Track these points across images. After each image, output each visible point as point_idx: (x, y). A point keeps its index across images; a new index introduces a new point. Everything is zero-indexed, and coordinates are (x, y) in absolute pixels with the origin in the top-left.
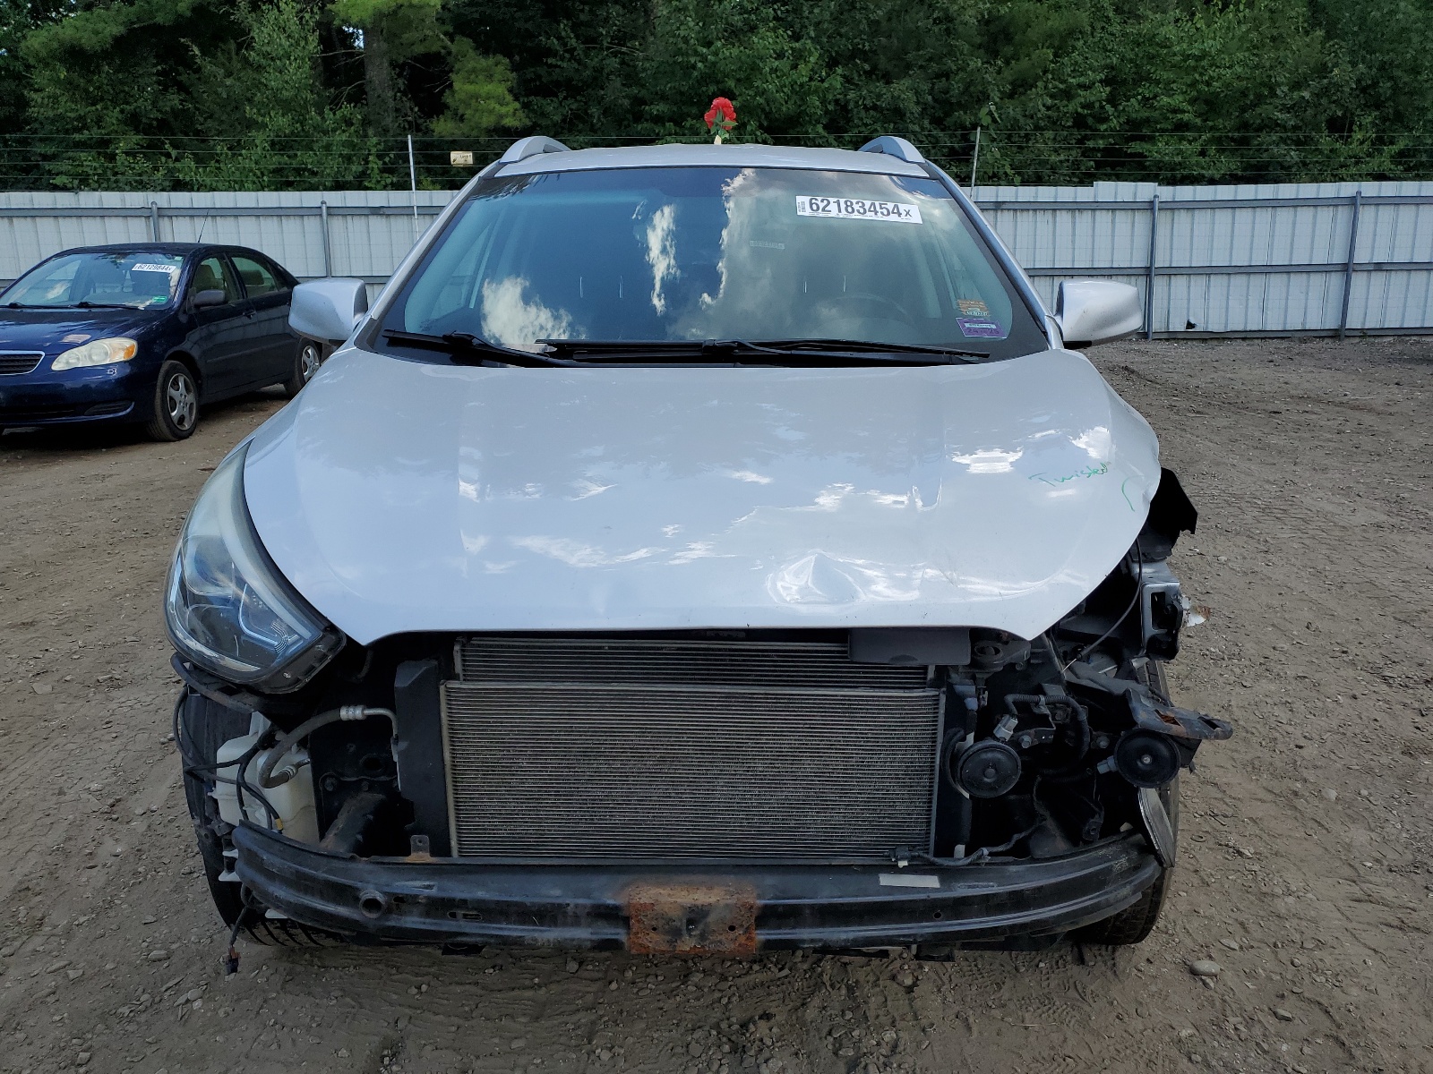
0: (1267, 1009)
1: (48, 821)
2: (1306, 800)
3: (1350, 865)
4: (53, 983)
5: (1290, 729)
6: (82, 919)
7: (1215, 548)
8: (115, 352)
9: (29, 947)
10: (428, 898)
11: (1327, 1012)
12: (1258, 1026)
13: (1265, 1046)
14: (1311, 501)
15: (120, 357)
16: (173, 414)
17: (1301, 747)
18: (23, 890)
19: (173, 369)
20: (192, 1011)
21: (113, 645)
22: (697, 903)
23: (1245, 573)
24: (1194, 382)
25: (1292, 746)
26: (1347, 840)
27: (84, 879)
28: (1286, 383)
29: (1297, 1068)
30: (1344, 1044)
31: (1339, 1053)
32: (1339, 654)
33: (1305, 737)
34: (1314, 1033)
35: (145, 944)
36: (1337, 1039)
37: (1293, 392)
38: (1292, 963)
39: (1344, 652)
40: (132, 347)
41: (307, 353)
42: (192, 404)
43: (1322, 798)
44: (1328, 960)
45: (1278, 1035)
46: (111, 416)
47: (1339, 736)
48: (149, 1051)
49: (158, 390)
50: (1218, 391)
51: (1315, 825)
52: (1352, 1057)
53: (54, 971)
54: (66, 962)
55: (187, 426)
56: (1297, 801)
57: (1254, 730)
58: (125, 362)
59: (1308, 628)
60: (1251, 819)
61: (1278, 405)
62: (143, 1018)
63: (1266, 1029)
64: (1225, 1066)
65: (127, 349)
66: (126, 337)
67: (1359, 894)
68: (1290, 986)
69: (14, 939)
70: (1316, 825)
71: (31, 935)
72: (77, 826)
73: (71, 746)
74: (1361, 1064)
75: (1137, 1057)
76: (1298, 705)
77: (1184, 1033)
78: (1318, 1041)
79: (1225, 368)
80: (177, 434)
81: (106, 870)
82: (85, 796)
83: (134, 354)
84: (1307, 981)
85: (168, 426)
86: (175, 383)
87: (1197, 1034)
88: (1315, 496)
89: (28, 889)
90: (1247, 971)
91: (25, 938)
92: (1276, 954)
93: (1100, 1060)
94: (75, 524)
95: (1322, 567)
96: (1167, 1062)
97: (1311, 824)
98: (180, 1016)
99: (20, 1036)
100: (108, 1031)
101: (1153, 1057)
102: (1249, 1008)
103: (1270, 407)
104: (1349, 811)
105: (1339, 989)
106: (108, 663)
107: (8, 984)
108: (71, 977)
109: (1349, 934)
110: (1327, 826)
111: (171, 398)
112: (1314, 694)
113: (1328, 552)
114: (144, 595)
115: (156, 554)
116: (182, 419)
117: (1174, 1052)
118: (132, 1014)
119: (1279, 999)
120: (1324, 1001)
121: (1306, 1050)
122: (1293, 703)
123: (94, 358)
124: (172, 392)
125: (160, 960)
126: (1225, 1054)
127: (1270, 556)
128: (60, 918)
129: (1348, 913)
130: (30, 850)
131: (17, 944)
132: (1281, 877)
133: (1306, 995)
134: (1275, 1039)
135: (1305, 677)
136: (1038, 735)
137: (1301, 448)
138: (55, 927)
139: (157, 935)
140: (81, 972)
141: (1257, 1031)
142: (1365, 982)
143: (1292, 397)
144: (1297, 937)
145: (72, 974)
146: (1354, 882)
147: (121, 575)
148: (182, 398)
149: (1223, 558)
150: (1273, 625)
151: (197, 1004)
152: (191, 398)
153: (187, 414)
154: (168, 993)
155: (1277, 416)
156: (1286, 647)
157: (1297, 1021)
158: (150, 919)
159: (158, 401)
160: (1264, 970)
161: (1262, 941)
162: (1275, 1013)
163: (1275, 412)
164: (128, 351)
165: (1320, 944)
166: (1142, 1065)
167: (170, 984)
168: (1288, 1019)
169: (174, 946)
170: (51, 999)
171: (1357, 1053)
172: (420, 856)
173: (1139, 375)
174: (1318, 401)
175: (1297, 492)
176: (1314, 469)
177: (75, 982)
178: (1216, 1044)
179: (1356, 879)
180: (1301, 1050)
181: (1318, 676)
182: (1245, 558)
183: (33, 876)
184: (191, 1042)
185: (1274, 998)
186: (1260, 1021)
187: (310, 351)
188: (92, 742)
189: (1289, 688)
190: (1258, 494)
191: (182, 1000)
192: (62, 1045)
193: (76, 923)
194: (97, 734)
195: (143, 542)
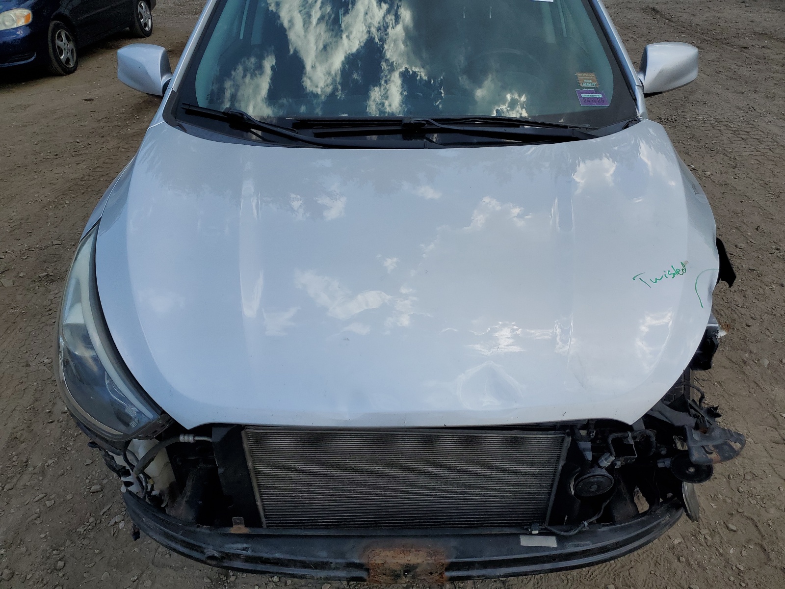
0: (722, 523)
1: (23, 387)
2: (751, 367)
3: (774, 416)
4: (38, 510)
5: (743, 311)
6: (50, 462)
7: (703, 164)
8: (18, 19)
9: (21, 483)
10: (247, 556)
11: (757, 526)
12: (717, 536)
13: (721, 551)
14: (764, 125)
15: (22, 22)
16: (62, 57)
17: (749, 326)
18: (14, 440)
19: (57, 27)
20: (119, 530)
21: (46, 247)
22: (410, 563)
23: (721, 185)
24: (696, 20)
25: (744, 325)
26: (773, 397)
27: (48, 431)
28: (752, 21)
29: (738, 566)
30: (765, 550)
31: (762, 555)
32: (774, 251)
33: (752, 318)
34: (749, 541)
35: (88, 481)
36: (761, 546)
37: (757, 29)
38: (738, 490)
39: (778, 249)
40: (28, 15)
41: (141, 6)
42: (72, 49)
43: (760, 365)
44: (759, 487)
45: (729, 542)
46: (23, 62)
47: (772, 316)
48: (97, 559)
49: (49, 42)
50: (710, 28)
51: (754, 386)
52: (769, 559)
53: (38, 500)
54: (44, 495)
55: (72, 65)
56: (745, 367)
57: (722, 313)
58: (26, 26)
59: (757, 229)
60: (718, 382)
61: (747, 41)
62: (92, 534)
63: (722, 538)
64: (698, 564)
65: (26, 16)
66: (23, 8)
67: (778, 438)
68: (736, 506)
69: (12, 477)
70: (756, 385)
71: (22, 473)
72: (40, 391)
73: (29, 329)
74: (775, 563)
75: (649, 559)
76: (749, 293)
77: (676, 542)
78: (751, 547)
79: (715, 9)
80: (65, 70)
81: (59, 425)
82: (42, 367)
83: (30, 20)
84: (746, 504)
85: (60, 66)
86: (60, 36)
87: (683, 541)
88: (766, 120)
89: (16, 438)
90: (713, 496)
91: (19, 476)
92: (729, 482)
93: (629, 562)
94: (12, 147)
95: (768, 179)
96: (666, 562)
97: (753, 385)
98: (112, 534)
99: (23, 549)
100: (73, 545)
101: (659, 559)
102: (713, 523)
103: (742, 43)
104: (775, 375)
105: (764, 509)
106: (45, 262)
107: (12, 511)
108: (48, 506)
109: (771, 468)
110: (762, 387)
111: (59, 47)
112: (758, 283)
113: (772, 167)
114: (60, 207)
115: (64, 173)
116: (68, 60)
117: (670, 555)
118: (85, 532)
119: (730, 516)
120: (756, 519)
121: (744, 553)
122: (746, 290)
123: (7, 23)
124: (58, 42)
125: (97, 492)
126: (699, 556)
127: (736, 171)
128: (37, 461)
129: (771, 452)
130: (14, 409)
131: (14, 480)
132: (734, 426)
133: (746, 514)
134: (727, 545)
135: (754, 270)
136: (626, 460)
137: (760, 78)
138: (35, 467)
139: (94, 473)
140: (53, 502)
141: (717, 539)
142: (778, 504)
143: (755, 33)
144: (741, 472)
145: (48, 503)
146: (776, 429)
147: (45, 189)
148: (65, 46)
149: (708, 173)
150: (736, 228)
151: (121, 525)
152: (71, 45)
153: (70, 58)
154: (104, 517)
155: (746, 50)
156: (743, 245)
157: (739, 533)
158: (89, 461)
159: (51, 50)
160: (722, 496)
161: (722, 474)
162: (728, 527)
163: (745, 48)
164: (27, 17)
165: (755, 476)
166: (653, 565)
167: (104, 510)
168: (734, 531)
169: (105, 482)
170: (38, 521)
171: (772, 556)
172: (239, 528)
173: (661, 15)
174: (770, 37)
175: (756, 117)
176: (767, 97)
177: (51, 508)
178: (694, 549)
179: (777, 427)
180: (741, 553)
181: (761, 268)
182: (721, 173)
183: (18, 428)
184: (121, 552)
185: (727, 515)
186: (718, 533)
187: (142, 4)
188: (42, 325)
189: (744, 278)
190: (731, 118)
191: (112, 522)
192: (48, 555)
193: (47, 464)
194: (43, 319)
195: (56, 162)
